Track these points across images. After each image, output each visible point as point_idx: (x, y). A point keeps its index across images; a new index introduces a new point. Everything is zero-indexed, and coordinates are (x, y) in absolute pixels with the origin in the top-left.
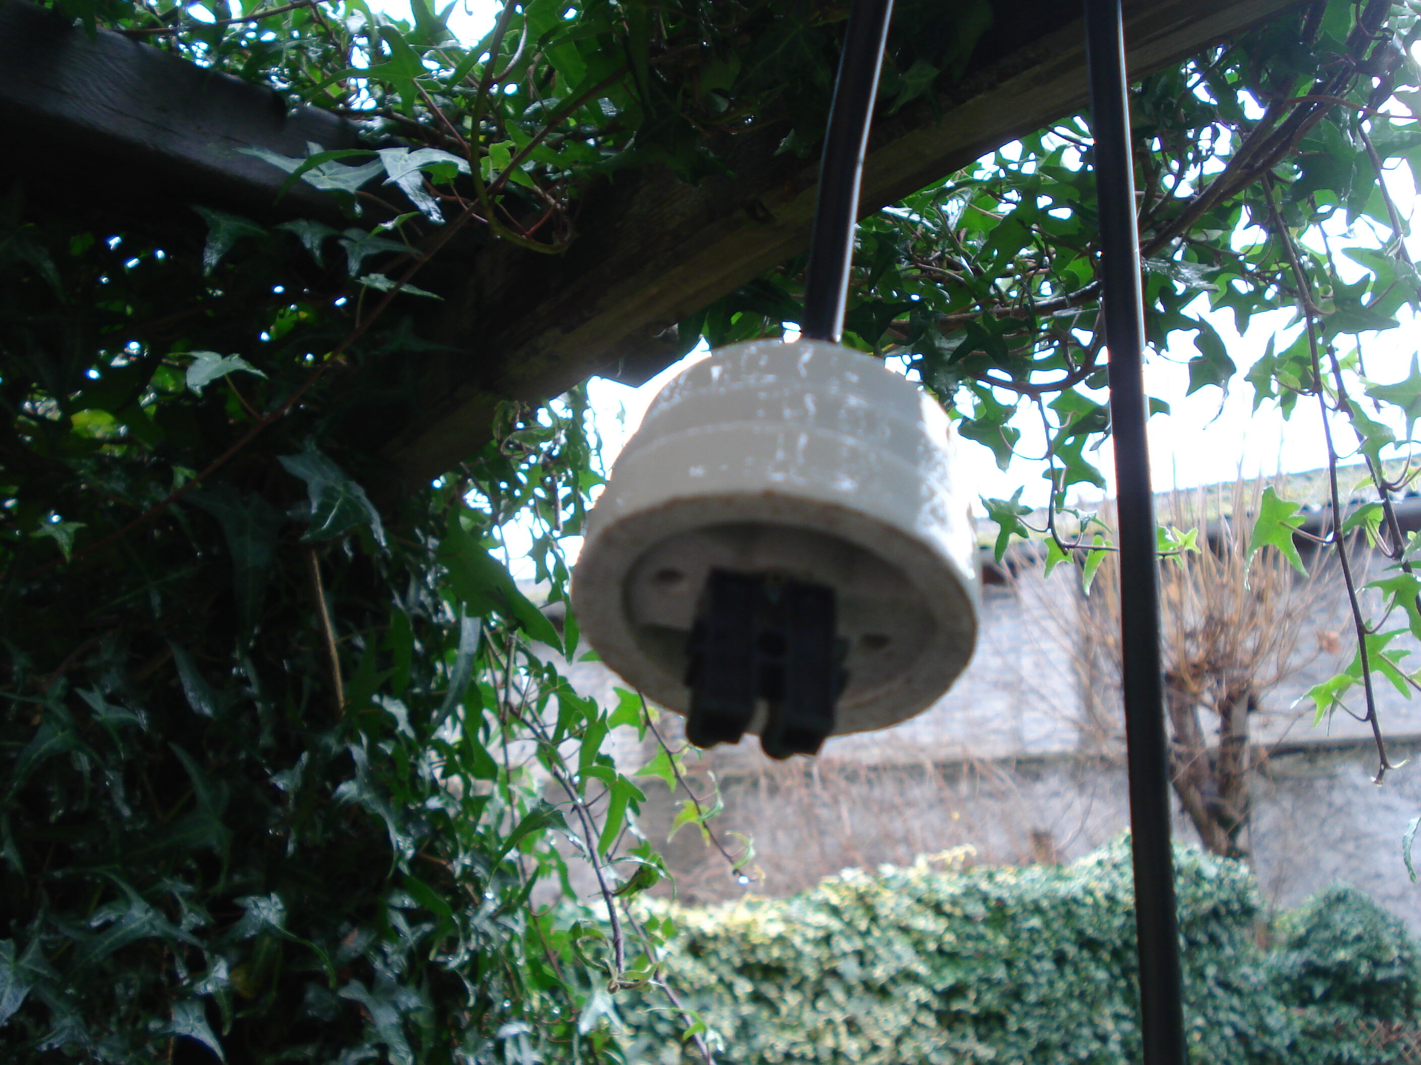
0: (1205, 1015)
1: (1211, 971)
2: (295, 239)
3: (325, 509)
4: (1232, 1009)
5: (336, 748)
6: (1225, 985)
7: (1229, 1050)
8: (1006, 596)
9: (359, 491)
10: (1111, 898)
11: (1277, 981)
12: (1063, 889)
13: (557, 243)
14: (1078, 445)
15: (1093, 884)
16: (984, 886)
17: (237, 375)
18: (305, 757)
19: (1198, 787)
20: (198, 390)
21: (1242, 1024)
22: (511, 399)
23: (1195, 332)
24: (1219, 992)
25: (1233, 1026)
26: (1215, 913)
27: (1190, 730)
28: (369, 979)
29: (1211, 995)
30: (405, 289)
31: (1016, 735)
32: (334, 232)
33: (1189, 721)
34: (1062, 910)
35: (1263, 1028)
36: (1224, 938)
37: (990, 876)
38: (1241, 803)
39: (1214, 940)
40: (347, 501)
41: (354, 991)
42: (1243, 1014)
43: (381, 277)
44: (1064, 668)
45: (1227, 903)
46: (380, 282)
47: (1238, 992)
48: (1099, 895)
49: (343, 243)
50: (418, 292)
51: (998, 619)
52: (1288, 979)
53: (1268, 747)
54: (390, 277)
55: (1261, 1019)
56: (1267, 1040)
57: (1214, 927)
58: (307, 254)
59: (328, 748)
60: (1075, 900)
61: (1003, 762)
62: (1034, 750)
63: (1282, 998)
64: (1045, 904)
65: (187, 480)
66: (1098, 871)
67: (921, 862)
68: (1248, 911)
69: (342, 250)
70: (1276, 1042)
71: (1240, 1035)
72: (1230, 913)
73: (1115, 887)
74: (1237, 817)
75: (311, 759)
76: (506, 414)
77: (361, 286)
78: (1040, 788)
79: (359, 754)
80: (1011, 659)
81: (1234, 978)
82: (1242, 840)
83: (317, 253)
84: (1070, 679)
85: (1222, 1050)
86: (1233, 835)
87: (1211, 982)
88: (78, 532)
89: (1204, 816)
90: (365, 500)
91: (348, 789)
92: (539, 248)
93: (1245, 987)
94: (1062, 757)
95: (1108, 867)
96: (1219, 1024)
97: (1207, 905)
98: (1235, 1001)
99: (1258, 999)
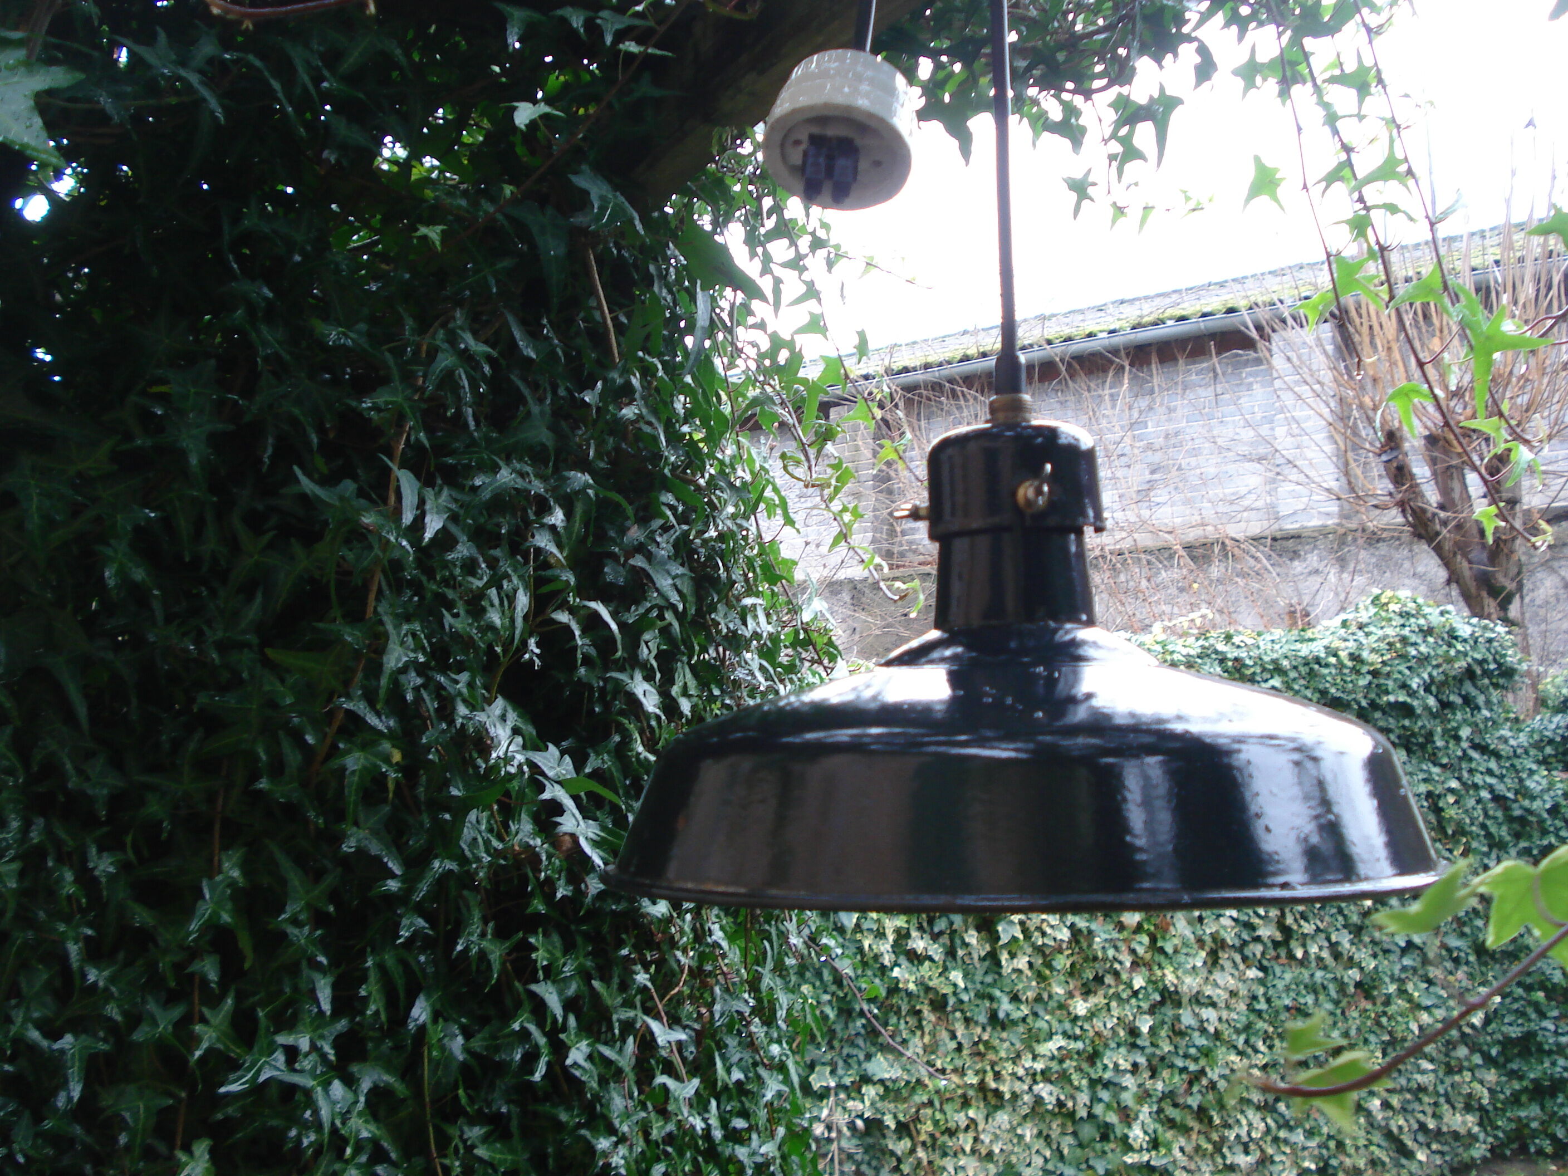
0: (1459, 779)
1: (1465, 732)
2: (565, 21)
3: (603, 209)
4: (1490, 772)
5: (619, 381)
6: (1483, 749)
7: (1486, 815)
8: (1258, 362)
9: (622, 199)
10: (1355, 657)
11: (1539, 746)
12: (1305, 650)
13: (750, 11)
14: (1131, 134)
15: (1336, 644)
16: (1221, 647)
17: (545, 117)
18: (599, 384)
19: (1465, 555)
20: (523, 127)
21: (1500, 788)
22: (724, 126)
23: (1195, 44)
24: (1474, 754)
25: (1491, 789)
26: (1469, 673)
27: (1456, 495)
28: (649, 557)
29: (1465, 757)
30: (650, 51)
31: (1272, 512)
32: (591, 14)
33: (1456, 485)
34: (1304, 670)
35: (1523, 791)
36: (1481, 700)
37: (1228, 638)
38: (1514, 570)
39: (1468, 701)
40: (616, 205)
41: (638, 561)
42: (1501, 777)
43: (633, 43)
44: (1321, 437)
45: (1481, 662)
46: (632, 47)
47: (1496, 755)
48: (1343, 654)
49: (599, 21)
50: (658, 52)
51: (1249, 387)
52: (1551, 742)
53: (1540, 511)
54: (639, 43)
55: (1521, 781)
56: (1526, 803)
57: (1468, 687)
58: (575, 32)
59: (614, 381)
60: (1317, 660)
61: (1256, 539)
62: (1290, 526)
63: (1544, 762)
64: (1285, 663)
65: (512, 193)
66: (1342, 632)
67: (1157, 627)
68: (1508, 673)
69: (599, 26)
70: (1536, 805)
71: (1498, 799)
72: (1487, 673)
73: (1360, 646)
74: (1511, 586)
75: (603, 385)
76: (720, 137)
77: (620, 51)
78: (1298, 566)
79: (635, 381)
80: (1264, 430)
81: (1491, 740)
82: (1514, 610)
83: (582, 30)
84: (1329, 448)
85: (1479, 812)
86: (1504, 605)
87: (1465, 745)
88: (443, 231)
89: (1472, 586)
90: (627, 204)
91: (629, 412)
92: (737, 16)
93: (1504, 750)
94: (1323, 532)
95: (1353, 628)
96: (1476, 787)
97: (1461, 664)
98: (1493, 765)
99: (1517, 762)
